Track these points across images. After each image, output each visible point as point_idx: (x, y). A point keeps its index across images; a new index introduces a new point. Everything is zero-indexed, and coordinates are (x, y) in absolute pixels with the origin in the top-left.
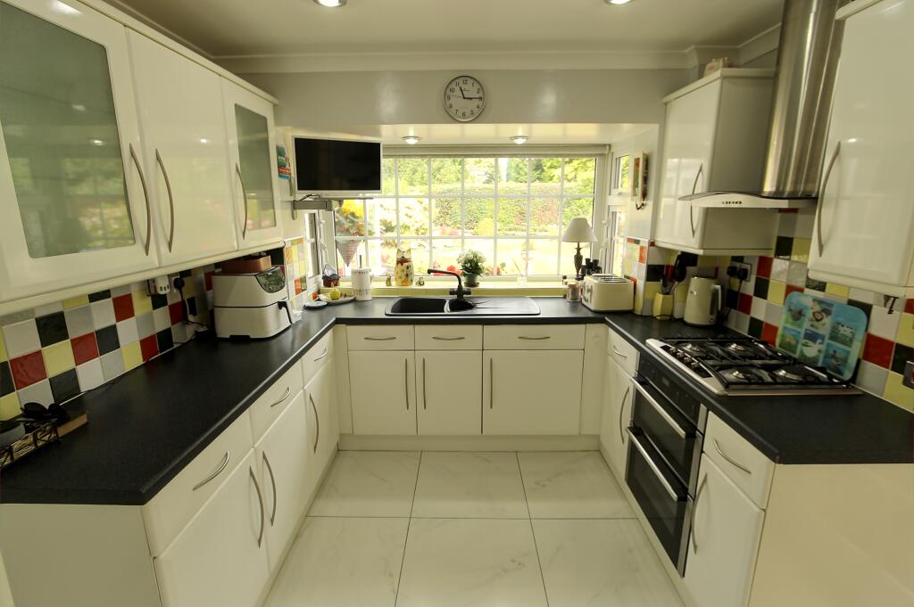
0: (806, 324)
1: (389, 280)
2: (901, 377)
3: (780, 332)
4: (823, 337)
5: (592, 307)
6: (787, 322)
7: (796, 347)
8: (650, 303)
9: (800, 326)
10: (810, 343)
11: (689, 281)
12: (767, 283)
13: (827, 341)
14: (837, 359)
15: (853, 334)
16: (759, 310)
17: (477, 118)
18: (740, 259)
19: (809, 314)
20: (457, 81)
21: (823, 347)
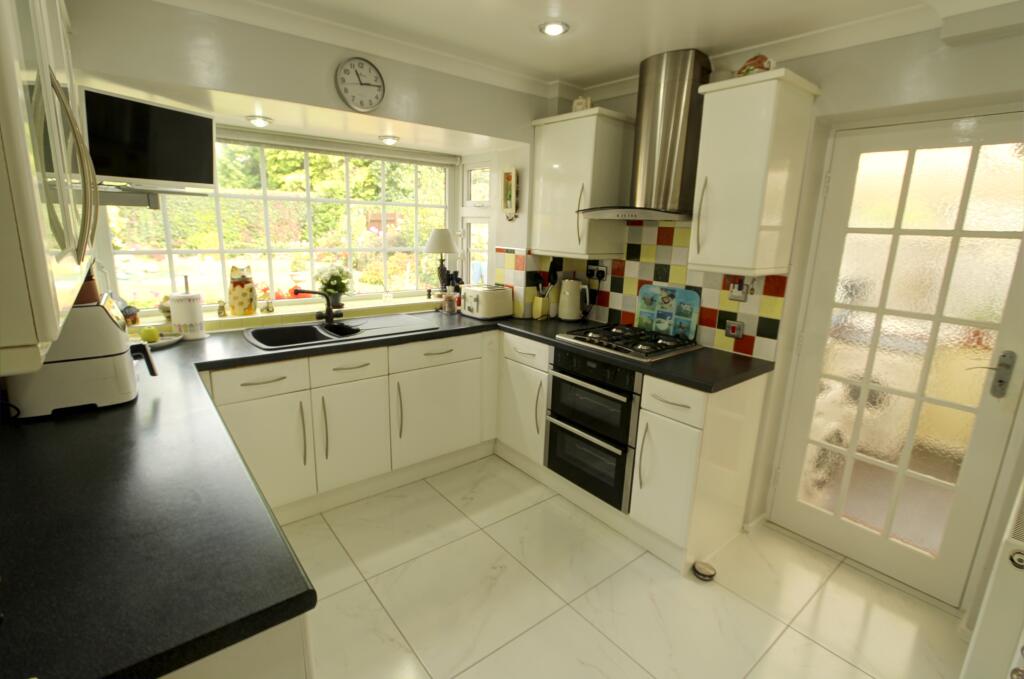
0: (658, 308)
1: (221, 310)
2: (723, 332)
3: (637, 317)
4: (670, 314)
5: (479, 315)
6: (642, 307)
7: (652, 325)
8: (530, 306)
9: (653, 309)
10: (663, 320)
11: (561, 284)
12: (622, 280)
13: (674, 316)
14: (683, 328)
15: (692, 309)
16: (616, 302)
17: (375, 108)
18: (595, 263)
19: (659, 299)
20: (352, 62)
21: (672, 322)
